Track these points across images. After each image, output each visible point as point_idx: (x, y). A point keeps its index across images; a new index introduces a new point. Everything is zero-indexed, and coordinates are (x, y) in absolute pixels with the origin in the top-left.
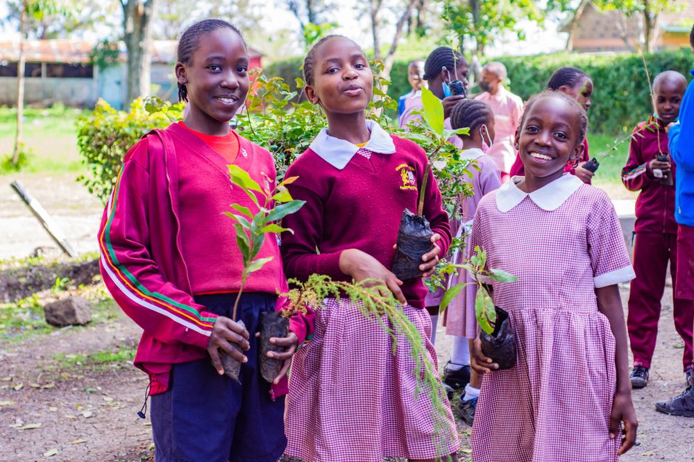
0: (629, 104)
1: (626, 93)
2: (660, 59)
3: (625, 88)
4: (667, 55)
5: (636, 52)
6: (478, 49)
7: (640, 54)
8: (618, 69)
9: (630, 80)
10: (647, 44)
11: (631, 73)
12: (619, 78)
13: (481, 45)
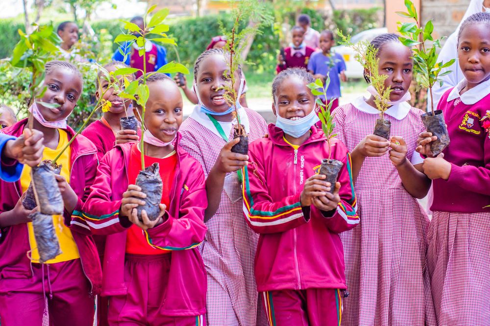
0: (190, 50)
1: (186, 43)
2: (208, 20)
3: (186, 39)
4: (212, 18)
5: (192, 15)
6: (86, 16)
7: (194, 17)
8: (181, 28)
9: (189, 34)
10: (198, 10)
11: (190, 29)
12: (182, 33)
13: (88, 14)
